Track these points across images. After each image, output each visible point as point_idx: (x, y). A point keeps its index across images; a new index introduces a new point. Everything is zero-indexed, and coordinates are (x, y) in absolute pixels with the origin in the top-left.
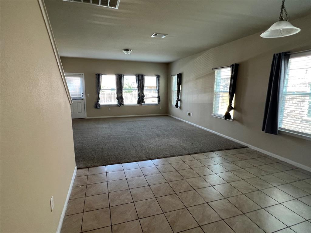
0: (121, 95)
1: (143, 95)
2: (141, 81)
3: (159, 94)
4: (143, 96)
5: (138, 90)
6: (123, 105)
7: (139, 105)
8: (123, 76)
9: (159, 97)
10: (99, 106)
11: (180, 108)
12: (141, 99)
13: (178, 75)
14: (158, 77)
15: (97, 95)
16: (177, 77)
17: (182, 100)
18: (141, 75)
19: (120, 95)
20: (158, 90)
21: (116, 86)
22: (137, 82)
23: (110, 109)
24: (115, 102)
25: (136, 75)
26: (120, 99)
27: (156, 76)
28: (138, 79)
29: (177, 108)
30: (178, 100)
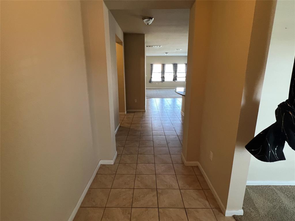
0: (164, 75)
4: (176, 76)
6: (164, 81)
7: (174, 82)
8: (165, 64)
10: (152, 82)
12: (175, 78)
15: (151, 76)
18: (176, 64)
21: (161, 71)
23: (157, 83)
24: (160, 80)
25: (172, 64)
26: (163, 78)
27: (185, 64)
28: (174, 66)
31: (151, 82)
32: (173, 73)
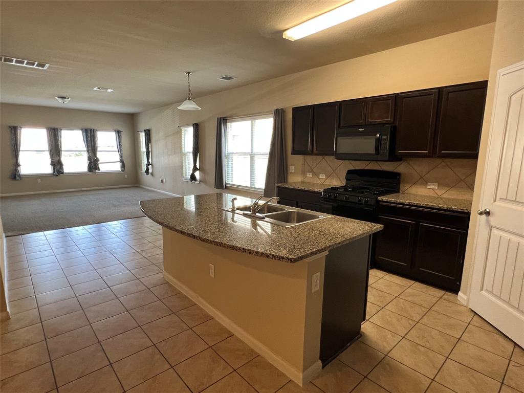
0: (58, 158)
1: (97, 158)
2: (91, 139)
3: (121, 157)
4: (97, 160)
5: (88, 151)
6: (63, 173)
7: (91, 173)
8: (59, 130)
9: (122, 161)
10: (19, 176)
11: (152, 174)
12: (93, 164)
13: (145, 131)
14: (119, 133)
15: (15, 159)
16: (144, 134)
17: (153, 164)
18: (91, 130)
19: (56, 159)
20: (120, 151)
21: (49, 145)
22: (85, 140)
23: (39, 181)
24: (48, 169)
25: (82, 129)
26: (57, 164)
27: (115, 131)
28: (87, 135)
29: (148, 174)
30: (148, 164)
31: (18, 178)
32: (86, 153)
